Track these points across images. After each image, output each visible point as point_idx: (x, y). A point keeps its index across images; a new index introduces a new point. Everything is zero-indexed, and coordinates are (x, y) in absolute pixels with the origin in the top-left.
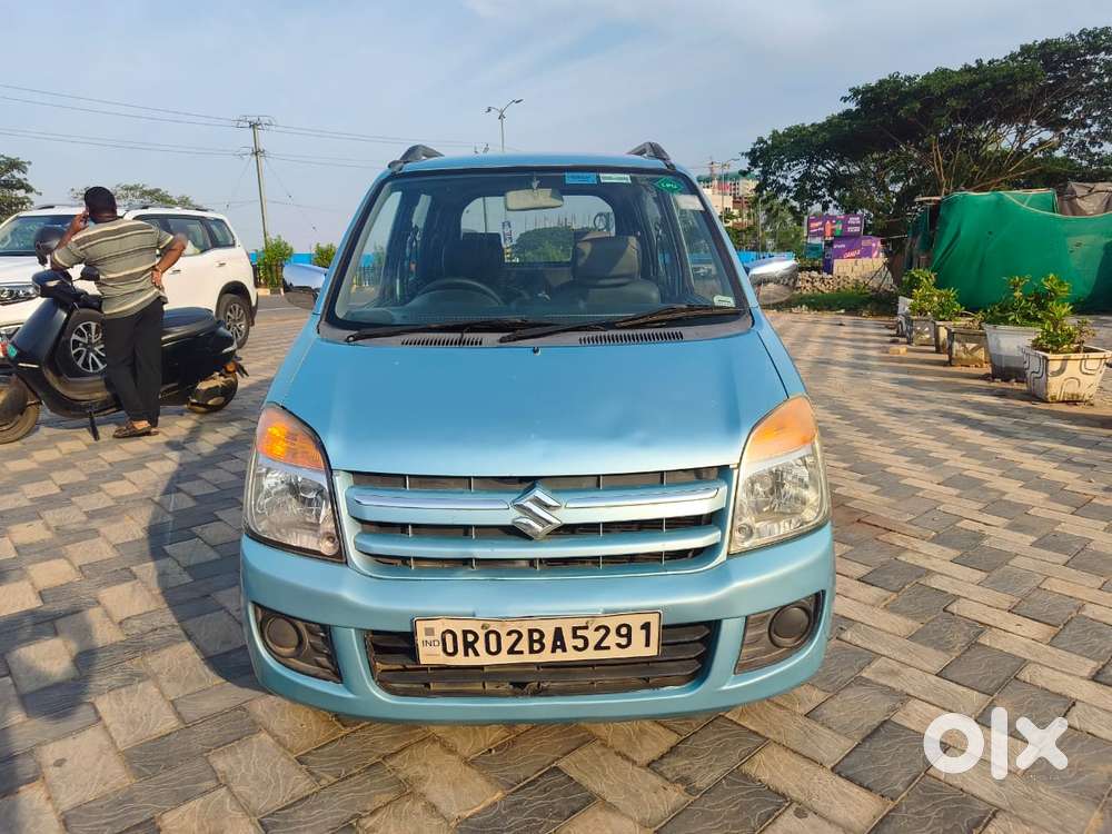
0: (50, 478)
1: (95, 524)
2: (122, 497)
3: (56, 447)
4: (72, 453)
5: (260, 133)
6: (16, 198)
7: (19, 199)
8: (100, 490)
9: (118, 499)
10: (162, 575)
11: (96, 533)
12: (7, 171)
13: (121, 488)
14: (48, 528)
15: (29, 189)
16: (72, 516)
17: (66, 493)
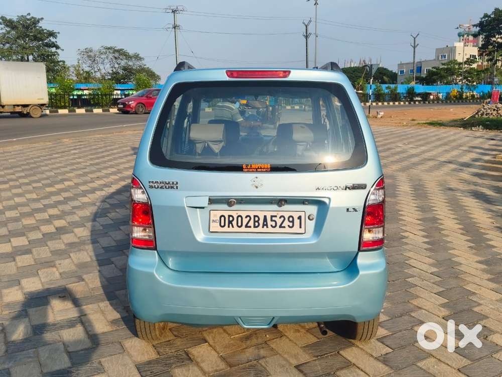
0: (61, 195)
1: (74, 211)
2: (84, 203)
3: (63, 183)
4: (68, 186)
5: (177, 16)
6: (51, 52)
7: (53, 53)
8: (77, 200)
9: (83, 203)
10: (93, 226)
11: (75, 213)
12: (48, 38)
13: (85, 200)
14: (59, 211)
15: (57, 47)
16: (67, 207)
17: (66, 200)
